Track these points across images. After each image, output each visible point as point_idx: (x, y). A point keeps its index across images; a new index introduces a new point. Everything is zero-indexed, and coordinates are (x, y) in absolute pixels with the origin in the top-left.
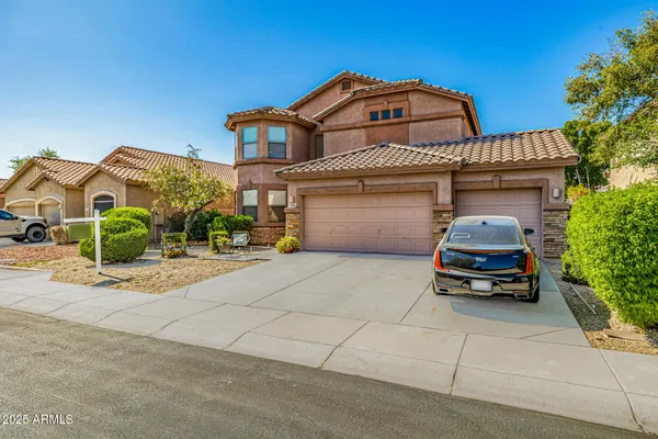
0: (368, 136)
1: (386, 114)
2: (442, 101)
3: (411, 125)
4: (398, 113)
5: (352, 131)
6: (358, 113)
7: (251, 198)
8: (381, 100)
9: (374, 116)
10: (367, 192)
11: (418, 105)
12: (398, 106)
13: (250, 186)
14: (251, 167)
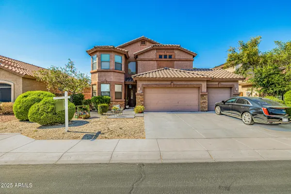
0: (158, 65)
1: (165, 57)
2: (187, 54)
3: (175, 62)
4: (170, 57)
5: (151, 62)
6: (153, 55)
7: (105, 88)
8: (164, 51)
9: (160, 57)
10: (176, 87)
11: (177, 55)
12: (170, 54)
13: (106, 82)
14: (106, 73)
